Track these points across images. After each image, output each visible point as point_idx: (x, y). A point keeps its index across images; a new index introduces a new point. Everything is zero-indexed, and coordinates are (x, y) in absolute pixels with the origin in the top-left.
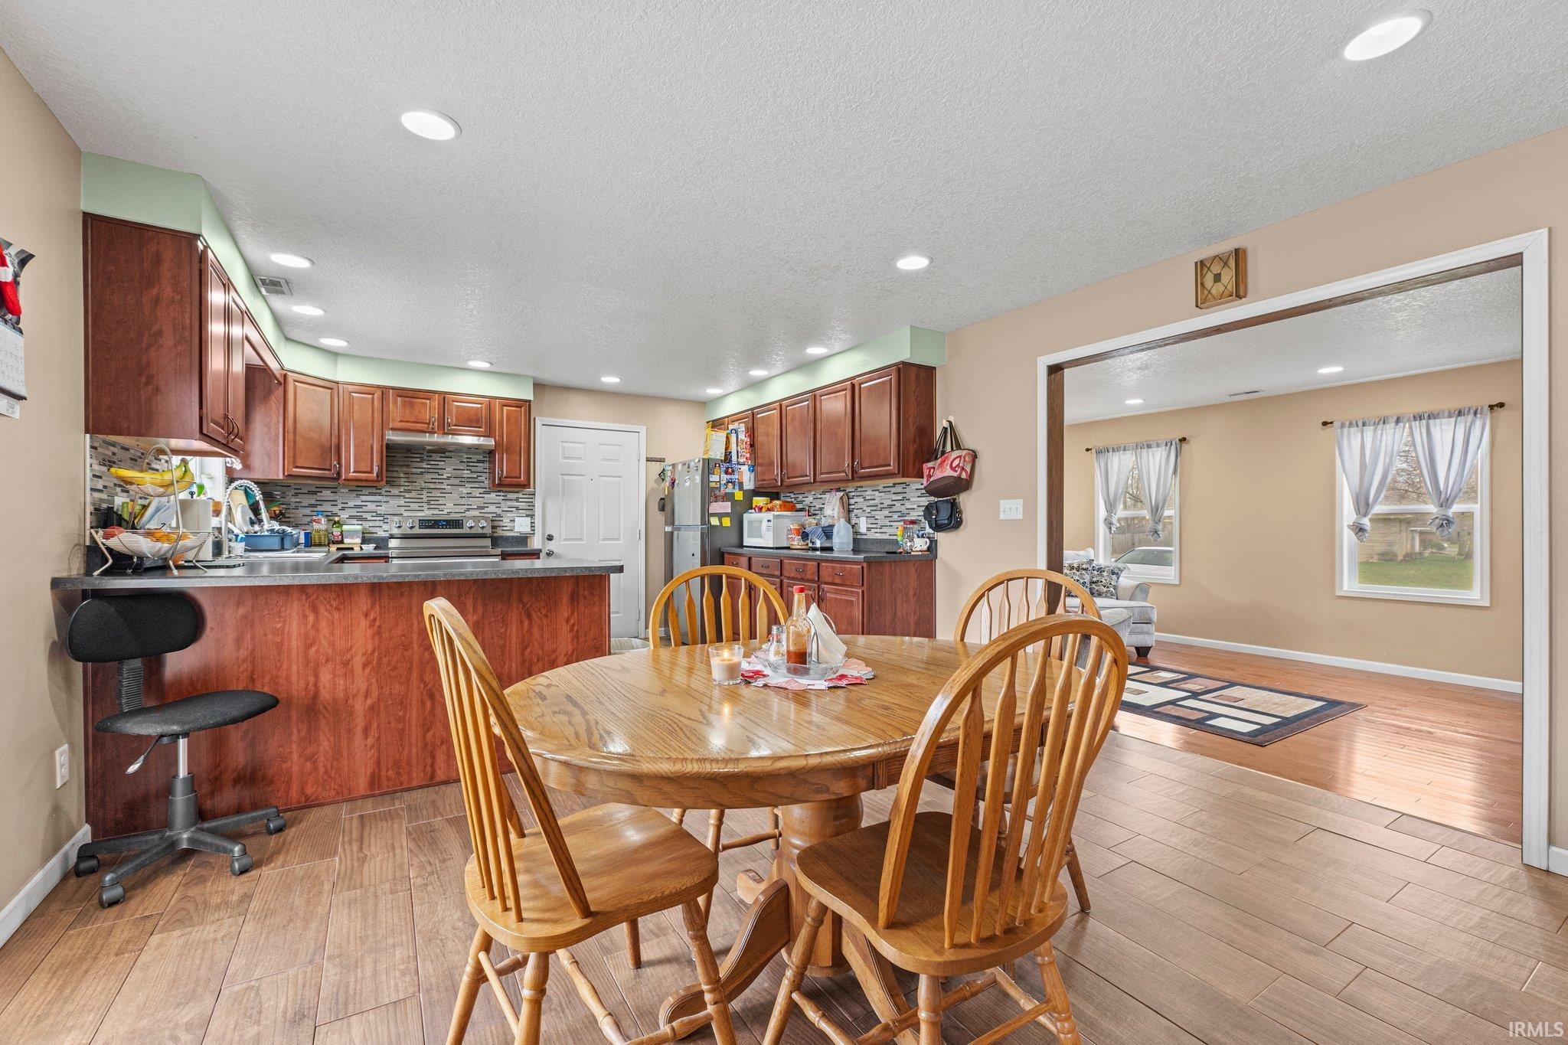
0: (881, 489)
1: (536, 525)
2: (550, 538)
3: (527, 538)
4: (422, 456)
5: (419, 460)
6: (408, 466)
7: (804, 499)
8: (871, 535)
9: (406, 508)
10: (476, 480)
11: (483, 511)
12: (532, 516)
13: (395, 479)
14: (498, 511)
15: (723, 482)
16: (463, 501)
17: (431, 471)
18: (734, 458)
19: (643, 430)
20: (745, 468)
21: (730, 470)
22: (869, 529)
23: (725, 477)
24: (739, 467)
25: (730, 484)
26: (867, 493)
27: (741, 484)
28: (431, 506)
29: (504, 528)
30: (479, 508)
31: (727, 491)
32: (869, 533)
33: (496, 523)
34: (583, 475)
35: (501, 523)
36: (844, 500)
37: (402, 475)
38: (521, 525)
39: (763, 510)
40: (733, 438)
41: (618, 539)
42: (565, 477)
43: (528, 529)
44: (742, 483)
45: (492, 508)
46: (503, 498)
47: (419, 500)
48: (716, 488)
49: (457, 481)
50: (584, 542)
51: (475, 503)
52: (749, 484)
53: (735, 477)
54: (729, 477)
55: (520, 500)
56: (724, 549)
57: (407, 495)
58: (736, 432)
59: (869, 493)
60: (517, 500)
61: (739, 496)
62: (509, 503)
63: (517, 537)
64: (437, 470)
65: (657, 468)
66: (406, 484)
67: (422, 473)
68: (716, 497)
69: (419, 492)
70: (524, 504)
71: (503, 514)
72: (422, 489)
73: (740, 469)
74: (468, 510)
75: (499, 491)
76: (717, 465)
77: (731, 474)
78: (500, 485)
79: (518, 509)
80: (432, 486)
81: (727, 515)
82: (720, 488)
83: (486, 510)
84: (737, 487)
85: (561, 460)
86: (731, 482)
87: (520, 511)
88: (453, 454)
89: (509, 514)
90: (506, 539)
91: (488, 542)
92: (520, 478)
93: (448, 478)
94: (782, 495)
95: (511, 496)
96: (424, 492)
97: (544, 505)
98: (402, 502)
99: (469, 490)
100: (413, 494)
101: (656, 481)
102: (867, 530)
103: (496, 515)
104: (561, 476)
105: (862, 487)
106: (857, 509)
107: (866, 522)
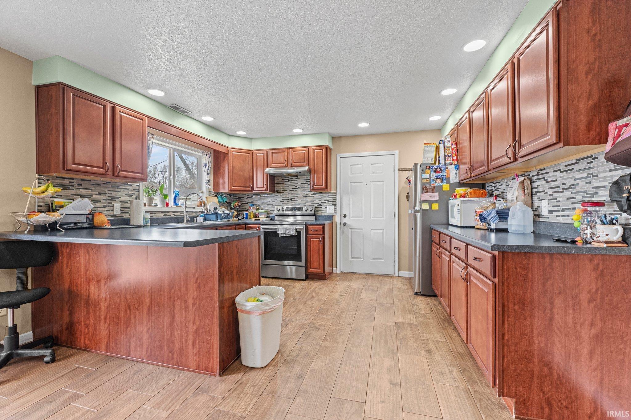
0: (562, 168)
1: (337, 209)
2: (345, 216)
3: (332, 216)
4: (289, 178)
5: (287, 180)
6: (283, 183)
7: (500, 187)
8: (553, 219)
9: (283, 202)
10: (311, 188)
11: (313, 203)
12: (335, 205)
13: (279, 190)
14: (320, 203)
15: (432, 179)
16: (305, 198)
17: (292, 185)
18: (442, 161)
19: (397, 153)
20: (452, 168)
21: (438, 170)
22: (550, 212)
23: (434, 175)
24: (446, 167)
25: (438, 180)
26: (549, 175)
27: (448, 180)
28: (292, 201)
29: (322, 211)
30: (312, 201)
31: (436, 184)
32: (550, 216)
33: (317, 209)
34: (362, 182)
35: (321, 209)
36: (526, 185)
37: (281, 188)
38: (330, 210)
39: (458, 197)
40: (441, 147)
41: (382, 217)
42: (353, 184)
43: (333, 212)
44: (449, 178)
45: (317, 201)
46: (321, 196)
47: (288, 199)
48: (427, 183)
49: (302, 189)
50: (363, 219)
51: (310, 199)
52: (454, 178)
53: (444, 174)
54: (437, 175)
55: (330, 197)
56: (433, 226)
57: (283, 196)
58: (444, 142)
59: (551, 175)
60: (328, 197)
61: (446, 187)
62: (325, 199)
63: (327, 216)
64: (294, 184)
65: (406, 174)
66: (283, 191)
67: (289, 186)
68: (427, 190)
69: (288, 195)
70: (332, 199)
71: (322, 204)
72: (289, 193)
73: (447, 168)
74: (307, 202)
75: (320, 193)
76: (428, 167)
77: (439, 172)
78: (313, 189)
79: (328, 201)
80: (293, 192)
81: (436, 201)
82: (430, 183)
83: (314, 202)
84: (444, 182)
85: (350, 175)
86: (439, 178)
87: (330, 202)
88: (300, 176)
89: (325, 204)
90: (323, 216)
91: (313, 218)
92: (322, 185)
93: (299, 188)
94: (487, 185)
95: (325, 195)
96: (290, 195)
97: (341, 199)
98: (281, 199)
99: (307, 193)
100: (285, 196)
101: (405, 183)
102: (549, 213)
103: (318, 205)
104: (350, 183)
105: (544, 169)
106: (539, 192)
107: (548, 204)
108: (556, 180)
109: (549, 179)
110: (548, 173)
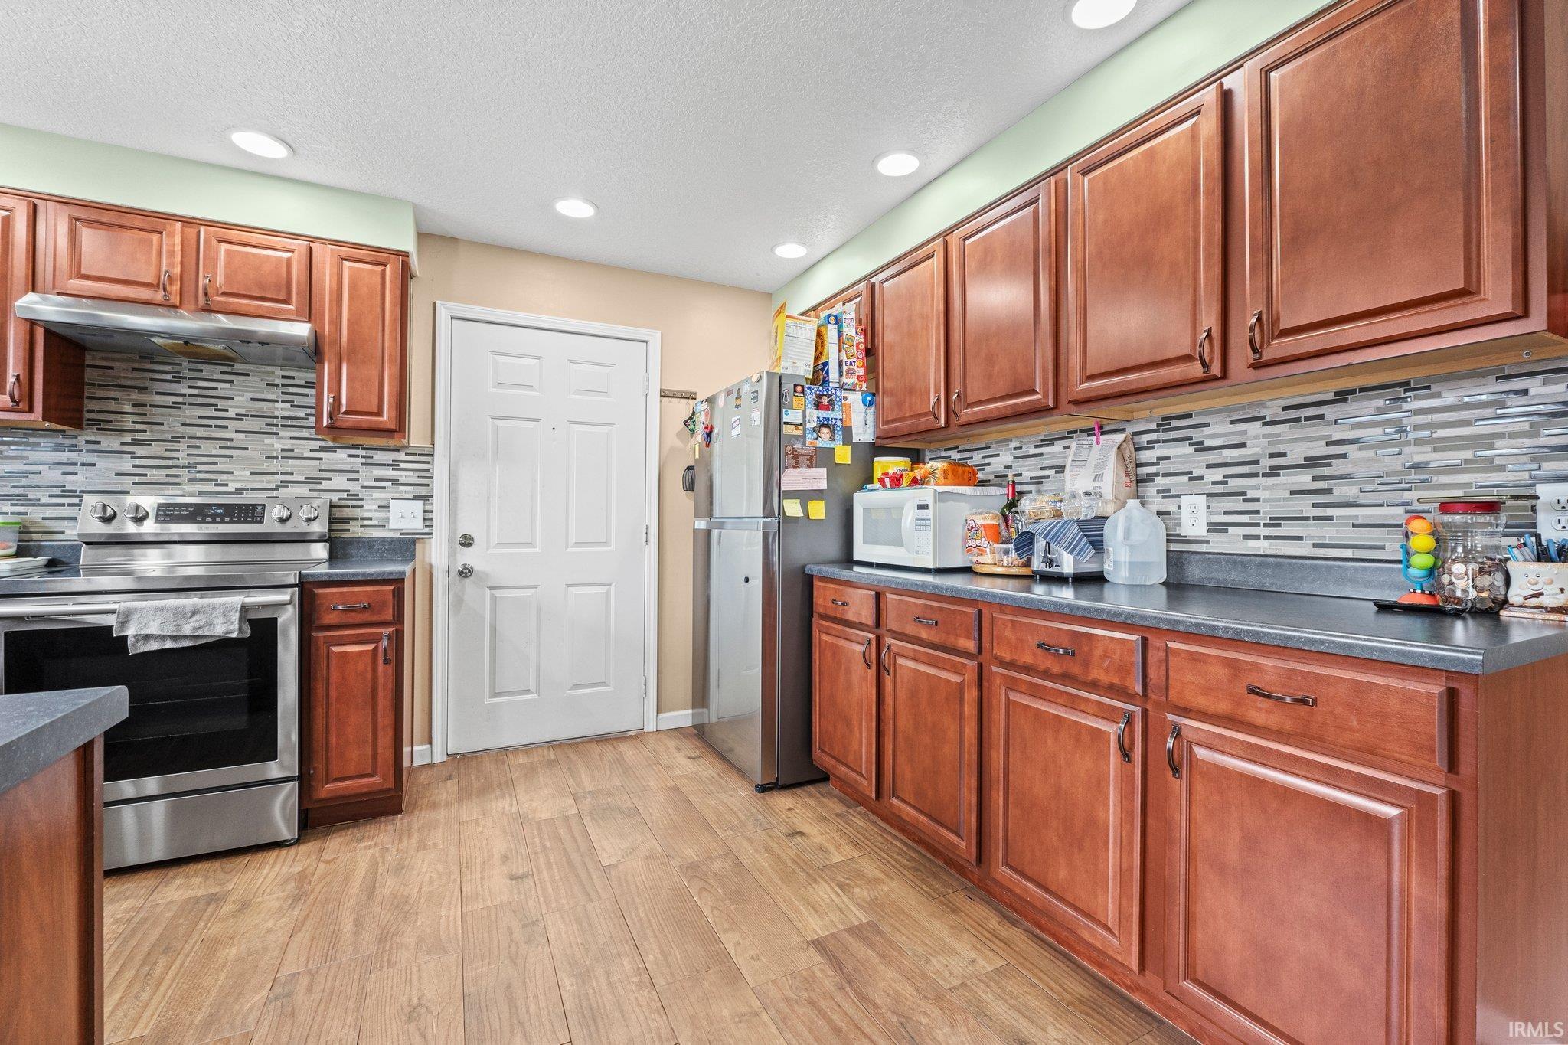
0: (1272, 411)
1: (435, 515)
2: (467, 542)
3: (414, 542)
4: (177, 368)
5: (169, 377)
6: (143, 389)
7: (987, 461)
8: (1220, 544)
9: (137, 479)
10: (303, 423)
11: (318, 487)
12: (427, 498)
13: (112, 417)
14: (354, 487)
15: (811, 425)
16: (273, 466)
17: (199, 400)
18: (834, 376)
19: (655, 337)
20: (855, 399)
21: (825, 400)
22: (1216, 528)
23: (814, 415)
24: (844, 394)
25: (825, 430)
26: (1207, 431)
27: (847, 431)
28: (199, 476)
29: (366, 522)
30: (309, 480)
31: (820, 444)
32: (1214, 537)
33: (338, 513)
34: (537, 420)
35: (358, 513)
36: (1127, 455)
37: (128, 408)
38: (404, 517)
39: (905, 483)
40: (832, 333)
41: (606, 543)
42: (498, 422)
43: (418, 525)
44: (850, 428)
45: (339, 482)
46: (363, 460)
47: (169, 463)
48: (797, 437)
49: (259, 425)
50: (538, 550)
51: (301, 470)
52: (864, 432)
53: (836, 414)
54: (823, 414)
55: (402, 465)
56: (814, 569)
57: (140, 451)
58: (838, 322)
59: (1218, 431)
60: (394, 465)
61: (843, 455)
62: (378, 472)
63: (392, 541)
64: (212, 400)
65: (683, 408)
66: (138, 427)
67: (175, 406)
68: (795, 457)
69: (169, 446)
70: (411, 473)
71: (363, 493)
72: (176, 439)
73: (845, 398)
74: (285, 484)
75: (355, 447)
76: (799, 389)
77: (827, 408)
78: (332, 427)
79: (395, 482)
80: (200, 432)
81: (818, 494)
82: (804, 437)
83: (325, 485)
84: (839, 437)
85: (490, 390)
86: (827, 426)
87: (402, 488)
88: (252, 367)
89: (376, 494)
90: (369, 544)
91: (320, 551)
92: (379, 414)
93: (239, 417)
94: (928, 455)
95: (379, 457)
96: (182, 445)
97: (453, 477)
98: (127, 464)
99: (289, 443)
100: (156, 449)
101: (679, 435)
102: (1208, 531)
103: (345, 495)
104: (490, 420)
105: (1189, 416)
106: (1164, 475)
107: (1208, 507)
108: (1244, 445)
109: (1208, 443)
110: (1207, 425)
